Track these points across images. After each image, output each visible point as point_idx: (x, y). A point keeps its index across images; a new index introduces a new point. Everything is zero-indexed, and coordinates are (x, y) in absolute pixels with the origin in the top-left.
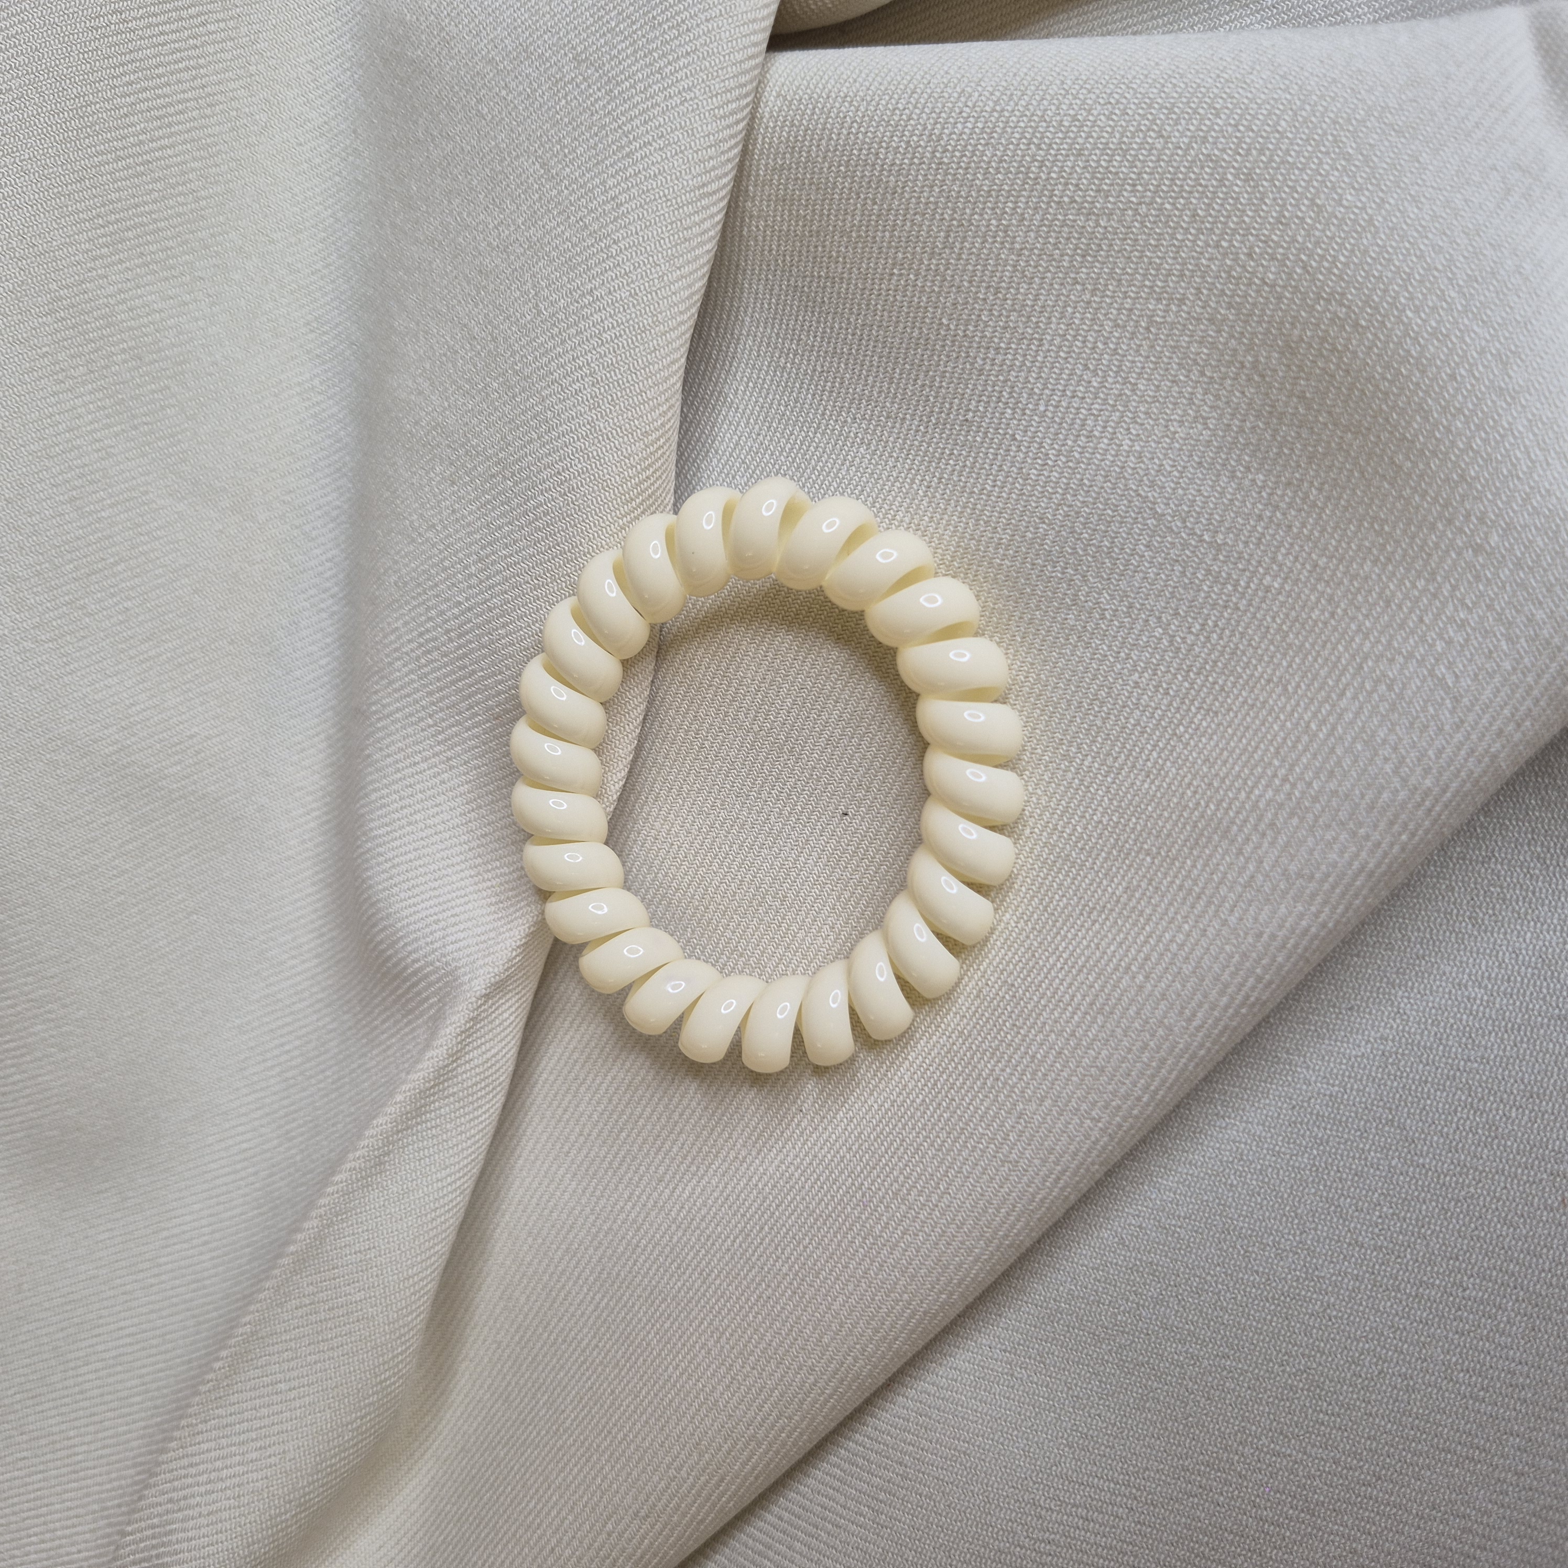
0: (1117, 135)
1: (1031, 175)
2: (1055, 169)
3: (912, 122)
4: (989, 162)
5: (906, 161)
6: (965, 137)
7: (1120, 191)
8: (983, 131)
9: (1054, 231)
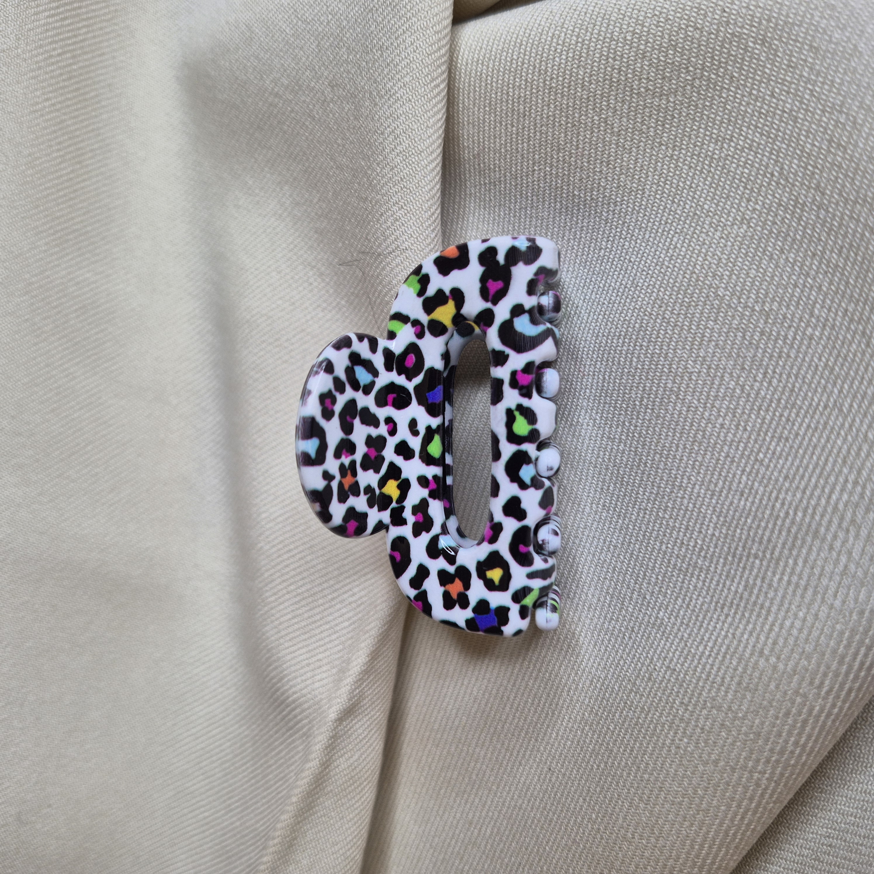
0: (667, 36)
1: (614, 80)
2: (630, 71)
3: (526, 66)
4: (584, 78)
5: (528, 93)
6: (563, 66)
7: (679, 74)
8: (573, 58)
9: (639, 113)
